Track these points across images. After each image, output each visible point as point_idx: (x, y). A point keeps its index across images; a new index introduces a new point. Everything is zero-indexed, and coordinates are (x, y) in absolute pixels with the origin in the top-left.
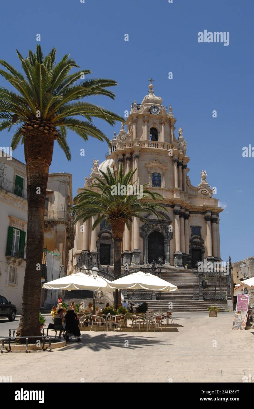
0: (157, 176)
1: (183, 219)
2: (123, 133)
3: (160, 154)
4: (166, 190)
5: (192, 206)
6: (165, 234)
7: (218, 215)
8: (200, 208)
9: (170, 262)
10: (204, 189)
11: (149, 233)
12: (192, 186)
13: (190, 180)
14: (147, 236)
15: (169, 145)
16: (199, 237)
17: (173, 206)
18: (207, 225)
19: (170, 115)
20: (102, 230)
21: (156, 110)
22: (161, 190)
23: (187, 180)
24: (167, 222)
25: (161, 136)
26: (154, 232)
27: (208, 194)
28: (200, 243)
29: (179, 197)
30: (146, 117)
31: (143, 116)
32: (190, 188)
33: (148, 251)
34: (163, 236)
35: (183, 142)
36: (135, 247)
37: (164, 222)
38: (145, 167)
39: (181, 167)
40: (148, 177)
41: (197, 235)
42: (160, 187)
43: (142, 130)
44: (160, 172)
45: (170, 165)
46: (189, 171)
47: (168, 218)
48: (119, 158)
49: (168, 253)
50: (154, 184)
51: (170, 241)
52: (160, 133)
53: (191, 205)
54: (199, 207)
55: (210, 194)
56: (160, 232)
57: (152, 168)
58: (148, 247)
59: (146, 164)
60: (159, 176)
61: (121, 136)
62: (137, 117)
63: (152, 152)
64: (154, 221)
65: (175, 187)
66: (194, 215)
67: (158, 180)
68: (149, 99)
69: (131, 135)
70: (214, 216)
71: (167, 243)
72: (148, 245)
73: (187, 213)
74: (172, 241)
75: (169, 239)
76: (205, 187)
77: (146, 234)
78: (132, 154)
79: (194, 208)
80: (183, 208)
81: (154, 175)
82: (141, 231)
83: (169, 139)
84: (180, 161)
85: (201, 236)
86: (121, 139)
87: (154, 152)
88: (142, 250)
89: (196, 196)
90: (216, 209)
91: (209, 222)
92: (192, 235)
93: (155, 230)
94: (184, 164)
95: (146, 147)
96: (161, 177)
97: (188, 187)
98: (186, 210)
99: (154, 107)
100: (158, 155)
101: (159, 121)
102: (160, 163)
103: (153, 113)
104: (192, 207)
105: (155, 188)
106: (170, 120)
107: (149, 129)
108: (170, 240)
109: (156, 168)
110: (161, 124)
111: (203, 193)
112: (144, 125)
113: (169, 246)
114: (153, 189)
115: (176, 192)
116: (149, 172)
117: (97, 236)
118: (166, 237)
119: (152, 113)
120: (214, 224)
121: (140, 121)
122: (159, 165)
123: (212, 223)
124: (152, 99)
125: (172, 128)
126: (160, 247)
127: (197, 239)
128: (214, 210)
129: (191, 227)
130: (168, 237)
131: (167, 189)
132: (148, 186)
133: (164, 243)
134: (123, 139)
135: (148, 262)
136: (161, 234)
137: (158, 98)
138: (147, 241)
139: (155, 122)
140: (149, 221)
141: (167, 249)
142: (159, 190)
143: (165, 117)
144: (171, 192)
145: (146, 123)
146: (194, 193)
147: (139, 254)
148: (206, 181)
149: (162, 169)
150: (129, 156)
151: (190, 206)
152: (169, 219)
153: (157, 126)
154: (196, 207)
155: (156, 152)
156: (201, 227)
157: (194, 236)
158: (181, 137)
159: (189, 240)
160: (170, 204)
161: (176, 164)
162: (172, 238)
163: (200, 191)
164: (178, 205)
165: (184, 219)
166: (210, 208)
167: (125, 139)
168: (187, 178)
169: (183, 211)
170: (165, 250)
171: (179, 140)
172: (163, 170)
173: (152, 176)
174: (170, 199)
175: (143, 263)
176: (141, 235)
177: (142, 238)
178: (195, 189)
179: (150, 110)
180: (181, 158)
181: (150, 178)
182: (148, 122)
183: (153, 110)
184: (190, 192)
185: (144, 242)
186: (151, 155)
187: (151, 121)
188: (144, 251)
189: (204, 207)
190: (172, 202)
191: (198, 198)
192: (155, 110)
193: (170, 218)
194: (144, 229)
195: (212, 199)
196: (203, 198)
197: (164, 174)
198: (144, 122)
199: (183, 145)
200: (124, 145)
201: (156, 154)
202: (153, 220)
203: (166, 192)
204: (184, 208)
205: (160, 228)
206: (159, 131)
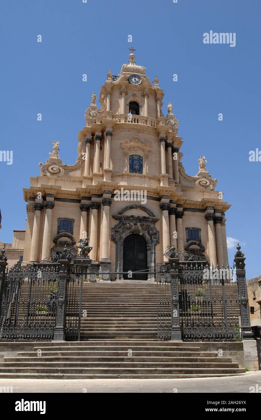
0: (137, 159)
1: (173, 217)
2: (94, 109)
3: (141, 132)
4: (150, 178)
5: (186, 200)
6: (148, 237)
7: (223, 213)
8: (198, 203)
9: (155, 277)
10: (203, 179)
11: (124, 236)
12: (186, 175)
13: (184, 168)
14: (122, 240)
15: (153, 121)
16: (198, 242)
17: (159, 199)
18: (208, 226)
19: (156, 86)
20: (60, 234)
21: (137, 79)
22: (142, 177)
23: (180, 167)
24: (151, 220)
25: (143, 111)
26: (132, 234)
27: (209, 186)
28: (200, 251)
29: (168, 186)
30: (123, 87)
31: (119, 86)
32: (185, 177)
33: (122, 261)
34: (145, 240)
35: (174, 120)
36: (103, 255)
37: (146, 221)
38: (120, 147)
39: (170, 149)
40: (124, 161)
41: (195, 240)
42: (142, 173)
43: (119, 104)
44: (140, 153)
45: (155, 145)
46: (182, 156)
47: (152, 214)
48: (86, 137)
49: (153, 264)
50: (132, 169)
51: (155, 247)
52: (142, 108)
53: (185, 198)
54: (197, 201)
55: (211, 186)
56: (141, 234)
57: (130, 149)
58: (122, 256)
59: (121, 144)
60: (140, 159)
61: (90, 112)
62: (112, 89)
63: (130, 129)
64: (132, 218)
65: (162, 173)
66: (190, 213)
67: (138, 164)
68: (128, 67)
69: (103, 110)
70: (218, 215)
71: (150, 249)
72: (122, 252)
73: (180, 209)
74: (158, 247)
75: (154, 244)
76: (205, 177)
77: (121, 237)
78: (103, 132)
79: (190, 204)
80: (173, 201)
81: (132, 158)
82: (113, 233)
83: (154, 115)
84: (169, 141)
85: (200, 241)
86: (90, 115)
87: (133, 129)
88: (114, 260)
89: (192, 188)
90: (220, 204)
91: (211, 222)
92: (187, 241)
93: (133, 232)
94: (175, 146)
95: (123, 122)
96: (142, 160)
97: (181, 176)
98: (179, 205)
99: (135, 76)
100: (138, 132)
101: (140, 92)
102: (141, 143)
103: (133, 83)
104: (187, 202)
105: (134, 174)
106: (156, 92)
107: (128, 103)
108: (156, 245)
109: (136, 149)
110: (143, 96)
111: (201, 184)
112: (120, 98)
113: (153, 254)
114: (130, 176)
115: (163, 180)
116: (125, 154)
117: (52, 242)
118: (150, 241)
119: (131, 82)
120: (219, 226)
121: (116, 93)
122: (140, 145)
123: (215, 223)
124: (132, 67)
125: (159, 102)
126: (141, 256)
127: (194, 245)
128: (218, 207)
129: (187, 229)
130: (152, 242)
131: (150, 175)
132: (124, 172)
133: (147, 250)
134: (92, 115)
135: (123, 278)
136: (143, 237)
137: (140, 67)
138: (122, 247)
139: (135, 94)
140: (124, 219)
141: (151, 258)
142: (140, 177)
143: (149, 88)
144: (156, 180)
145: (124, 94)
146: (190, 185)
147: (109, 265)
148: (205, 169)
149: (144, 150)
150: (100, 134)
151: (184, 200)
152: (154, 216)
153: (138, 99)
154: (192, 203)
155: (136, 129)
156: (200, 230)
157: (190, 242)
158: (171, 114)
159: (184, 247)
160: (156, 196)
161: (163, 143)
162: (159, 243)
163: (197, 182)
164: (167, 197)
165: (176, 218)
166: (211, 202)
167: (95, 115)
168: (179, 165)
169: (174, 206)
170: (149, 260)
171: (169, 117)
172: (145, 152)
173: (130, 159)
174: (154, 189)
175: (116, 278)
176: (113, 239)
177: (114, 242)
178: (190, 179)
179: (129, 80)
180: (171, 138)
181: (127, 161)
182: (126, 94)
183: (133, 80)
184: (184, 183)
185: (117, 249)
186: (128, 132)
187: (130, 93)
188: (117, 261)
189: (204, 202)
190: (158, 194)
191: (196, 191)
192: (135, 80)
193: (155, 214)
194: (117, 230)
195: (215, 192)
196: (202, 192)
197: (147, 157)
198: (121, 94)
199: (173, 123)
200: (94, 122)
201: (136, 131)
202: (129, 217)
203: (149, 180)
204: (175, 202)
205: (140, 228)
206: (140, 104)
